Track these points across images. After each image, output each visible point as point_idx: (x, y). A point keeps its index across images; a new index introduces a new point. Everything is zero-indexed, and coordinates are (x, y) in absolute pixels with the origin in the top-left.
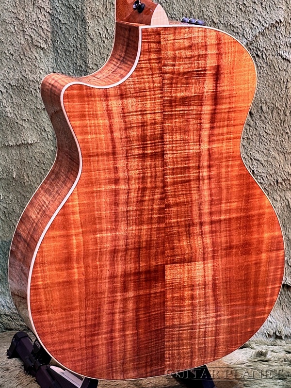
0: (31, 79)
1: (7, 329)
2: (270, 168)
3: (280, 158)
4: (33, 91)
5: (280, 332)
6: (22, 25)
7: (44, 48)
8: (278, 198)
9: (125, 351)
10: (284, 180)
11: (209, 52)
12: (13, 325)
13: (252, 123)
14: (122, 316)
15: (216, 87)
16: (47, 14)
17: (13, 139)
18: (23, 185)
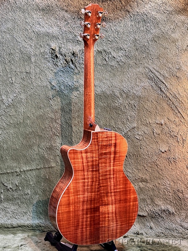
0: (54, 145)
1: (44, 232)
2: (133, 174)
3: (137, 171)
4: (54, 149)
5: (138, 232)
6: (51, 128)
7: (58, 136)
8: (137, 185)
9: (87, 235)
10: (138, 179)
11: (113, 139)
12: (45, 230)
13: (127, 159)
14: (86, 223)
15: (115, 149)
16: (59, 125)
17: (47, 165)
18: (50, 181)
